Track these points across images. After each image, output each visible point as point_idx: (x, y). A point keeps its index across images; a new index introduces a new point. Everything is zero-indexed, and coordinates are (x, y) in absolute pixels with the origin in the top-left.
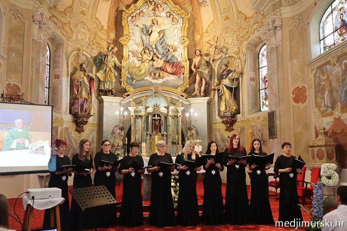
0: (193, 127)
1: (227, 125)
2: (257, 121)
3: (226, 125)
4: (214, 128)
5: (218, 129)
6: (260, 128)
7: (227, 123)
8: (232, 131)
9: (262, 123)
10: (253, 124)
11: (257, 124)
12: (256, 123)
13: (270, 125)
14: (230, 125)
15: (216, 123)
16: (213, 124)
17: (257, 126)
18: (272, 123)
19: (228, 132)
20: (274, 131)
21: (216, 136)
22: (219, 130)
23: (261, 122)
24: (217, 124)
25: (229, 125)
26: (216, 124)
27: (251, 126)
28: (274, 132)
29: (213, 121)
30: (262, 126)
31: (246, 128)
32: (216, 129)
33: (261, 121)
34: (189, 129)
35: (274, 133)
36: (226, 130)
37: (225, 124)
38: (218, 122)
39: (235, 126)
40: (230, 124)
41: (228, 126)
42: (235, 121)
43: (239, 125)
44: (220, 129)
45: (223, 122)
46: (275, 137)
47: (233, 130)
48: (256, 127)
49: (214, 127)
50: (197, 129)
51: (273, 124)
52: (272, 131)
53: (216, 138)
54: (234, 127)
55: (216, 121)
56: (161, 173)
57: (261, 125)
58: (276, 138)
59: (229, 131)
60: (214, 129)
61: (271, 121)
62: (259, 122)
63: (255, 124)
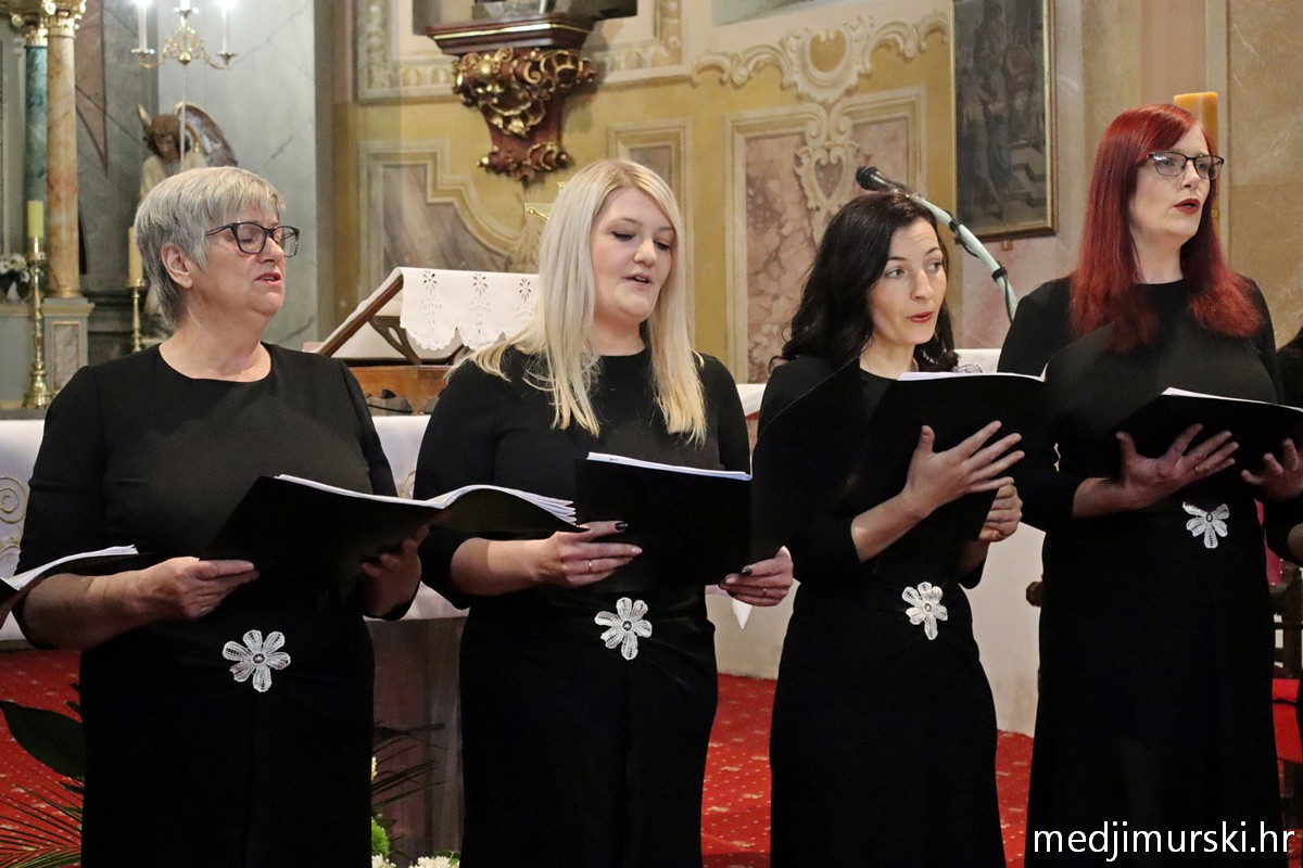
0: (194, 122)
1: (507, 120)
2: (803, 88)
3: (498, 121)
4: (377, 145)
5: (414, 156)
6: (836, 152)
7: (508, 100)
8: (550, 179)
9: (855, 99)
10: (761, 109)
11: (806, 106)
12: (800, 98)
13: (975, 111)
14: (533, 122)
15: (397, 102)
16: (360, 110)
17: (811, 129)
18: (1011, 94)
19: (508, 187)
20: (1027, 168)
21: (392, 219)
22: (421, 169)
23: (849, 92)
24: (406, 112)
25: (523, 117)
26: (392, 109)
27: (738, 129)
28: (1021, 176)
29: (363, 82)
30: (856, 128)
31: (688, 148)
32: (391, 160)
33: (853, 80)
34: (153, 143)
35: (1028, 186)
36: (497, 167)
37: (488, 113)
38: (413, 91)
39: (585, 126)
40: (534, 109)
41: (517, 126)
42: (581, 86)
43: (619, 125)
44: (434, 156)
45: (469, 92)
46: (1037, 224)
47: (561, 164)
48: (796, 139)
49: (376, 132)
50: (226, 146)
51: (1019, 102)
52: (1001, 173)
53: (392, 238)
54: (572, 140)
55: (394, 82)
56: (253, 638)
57: (846, 124)
58: (1047, 232)
59: (525, 181)
60: (377, 157)
61: (997, 78)
62: (831, 95)
63: (781, 111)
